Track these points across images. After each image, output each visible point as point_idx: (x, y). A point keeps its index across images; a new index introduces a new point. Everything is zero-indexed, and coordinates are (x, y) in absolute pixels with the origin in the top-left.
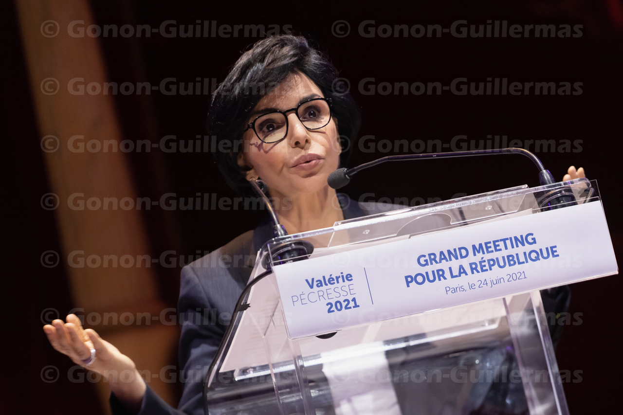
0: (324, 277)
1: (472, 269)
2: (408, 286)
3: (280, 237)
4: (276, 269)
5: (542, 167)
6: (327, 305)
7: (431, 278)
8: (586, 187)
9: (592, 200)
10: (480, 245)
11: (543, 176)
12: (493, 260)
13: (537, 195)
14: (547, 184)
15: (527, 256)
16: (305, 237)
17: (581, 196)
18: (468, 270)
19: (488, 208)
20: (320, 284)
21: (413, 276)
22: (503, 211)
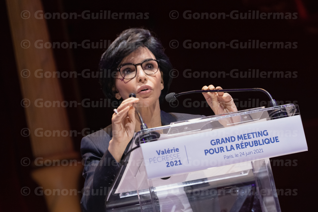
0: (165, 150)
1: (237, 147)
2: (206, 155)
3: (144, 130)
4: (142, 145)
5: (271, 98)
6: (167, 163)
7: (217, 151)
8: (293, 108)
9: (295, 115)
10: (241, 135)
11: (272, 103)
12: (247, 143)
13: (269, 112)
14: (274, 106)
15: (264, 142)
16: (156, 130)
17: (290, 113)
19: (245, 118)
20: (163, 153)
21: (208, 150)
22: (252, 119)
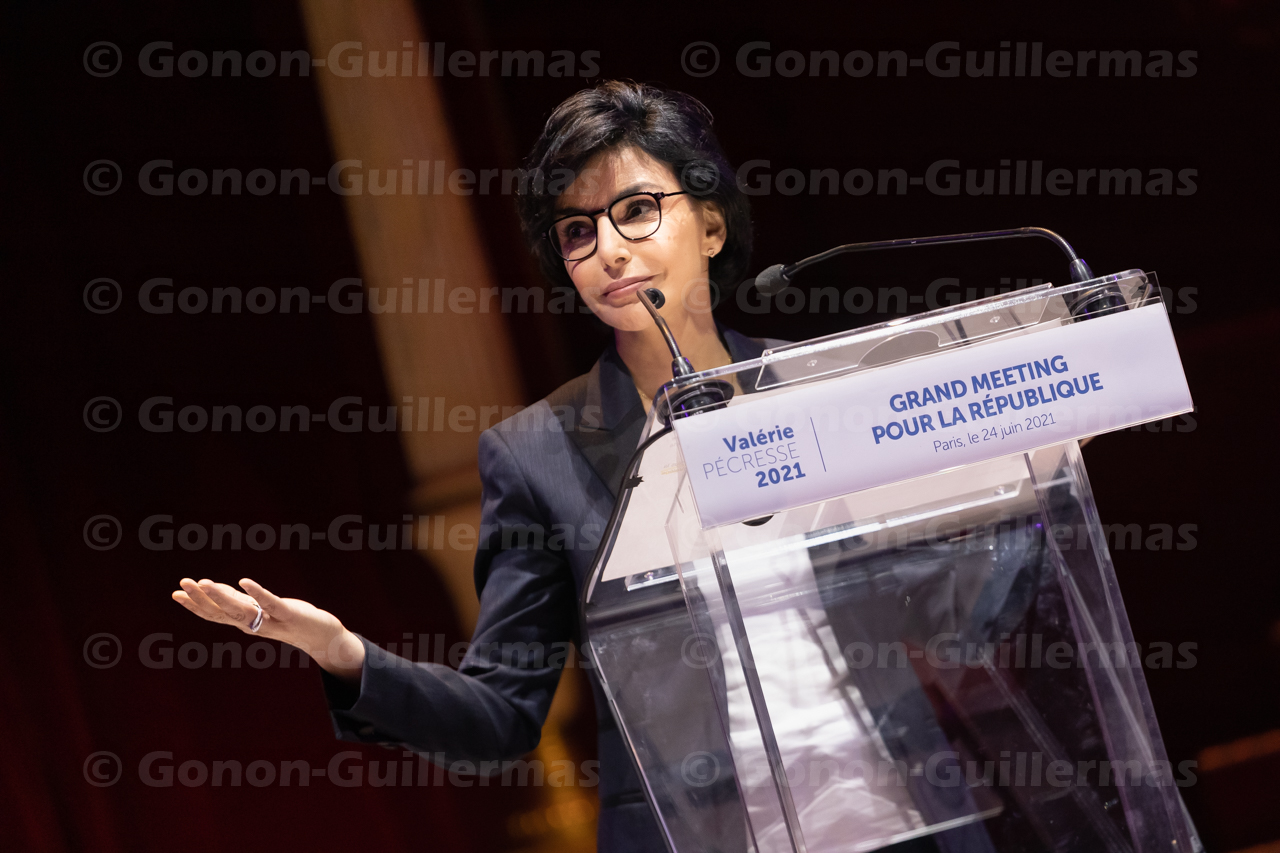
0: (751, 434)
1: (973, 414)
2: (878, 442)
3: (684, 376)
4: (676, 423)
5: (1073, 255)
6: (757, 475)
7: (912, 429)
8: (1142, 284)
9: (1149, 303)
10: (984, 376)
11: (1076, 269)
12: (1003, 398)
13: (1067, 298)
14: (1080, 280)
15: (1056, 391)
16: (722, 374)
17: (1133, 297)
18: (967, 414)
19: (994, 320)
20: (745, 444)
21: (885, 428)
22: (1019, 324)
